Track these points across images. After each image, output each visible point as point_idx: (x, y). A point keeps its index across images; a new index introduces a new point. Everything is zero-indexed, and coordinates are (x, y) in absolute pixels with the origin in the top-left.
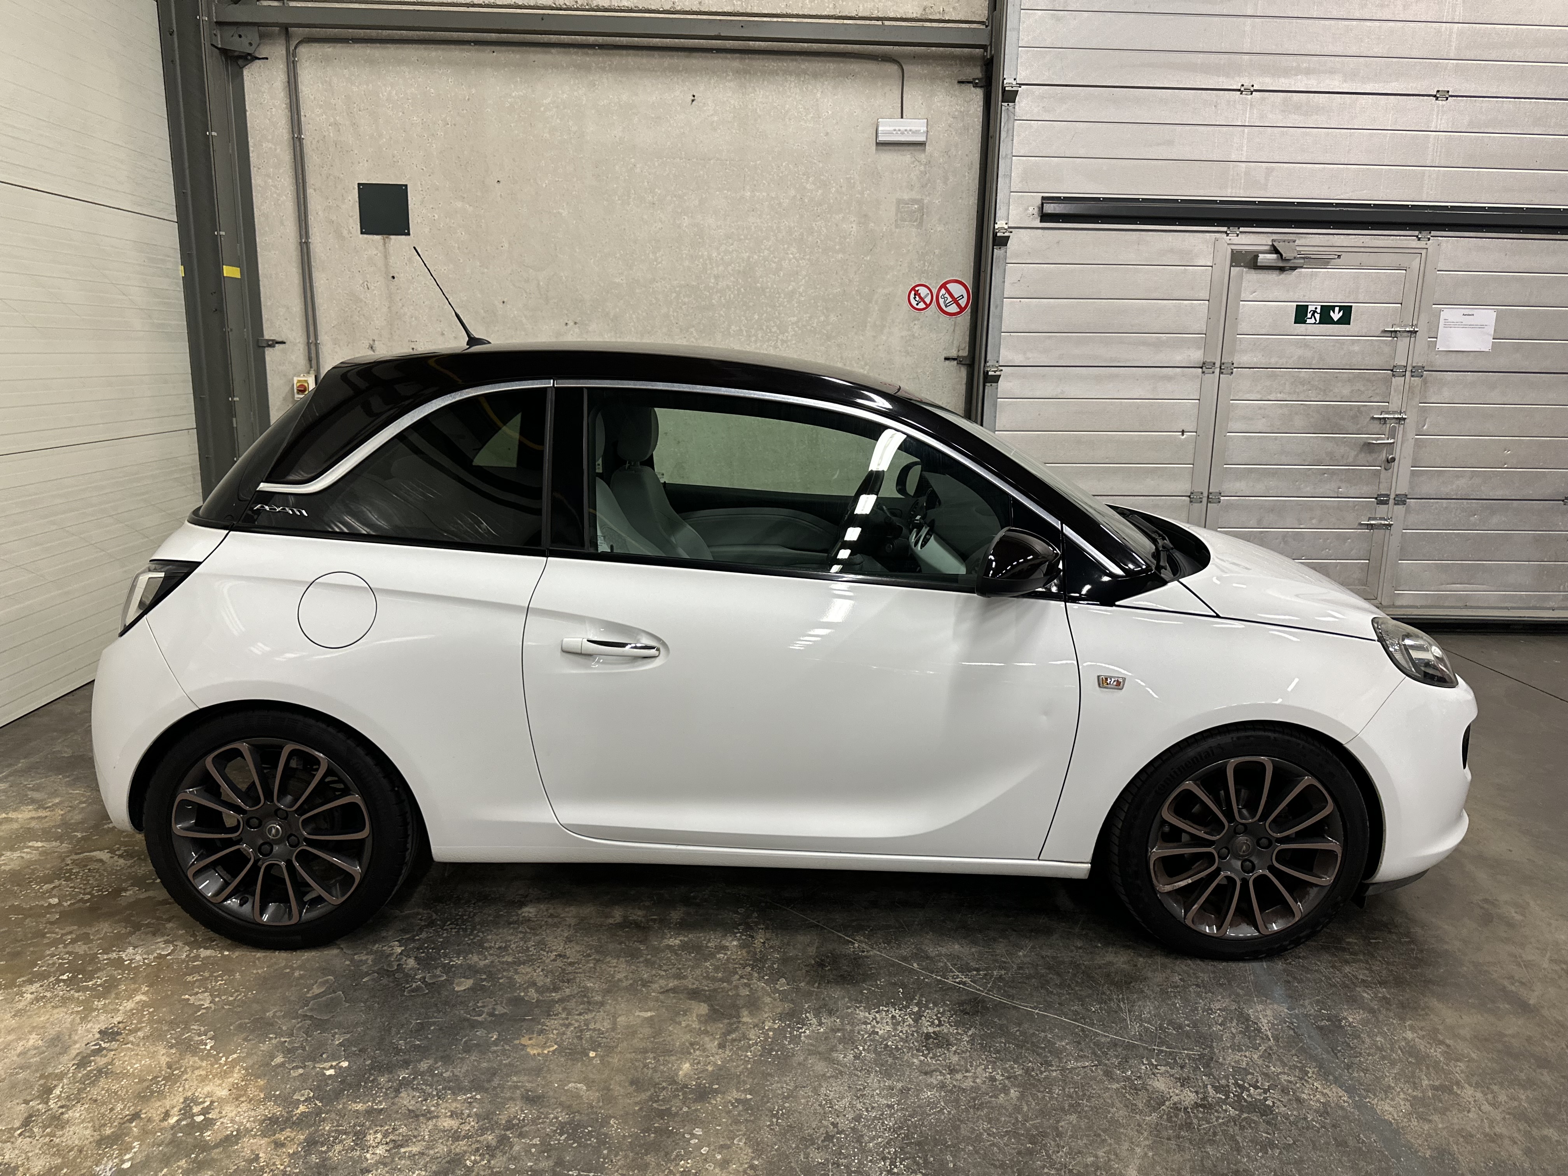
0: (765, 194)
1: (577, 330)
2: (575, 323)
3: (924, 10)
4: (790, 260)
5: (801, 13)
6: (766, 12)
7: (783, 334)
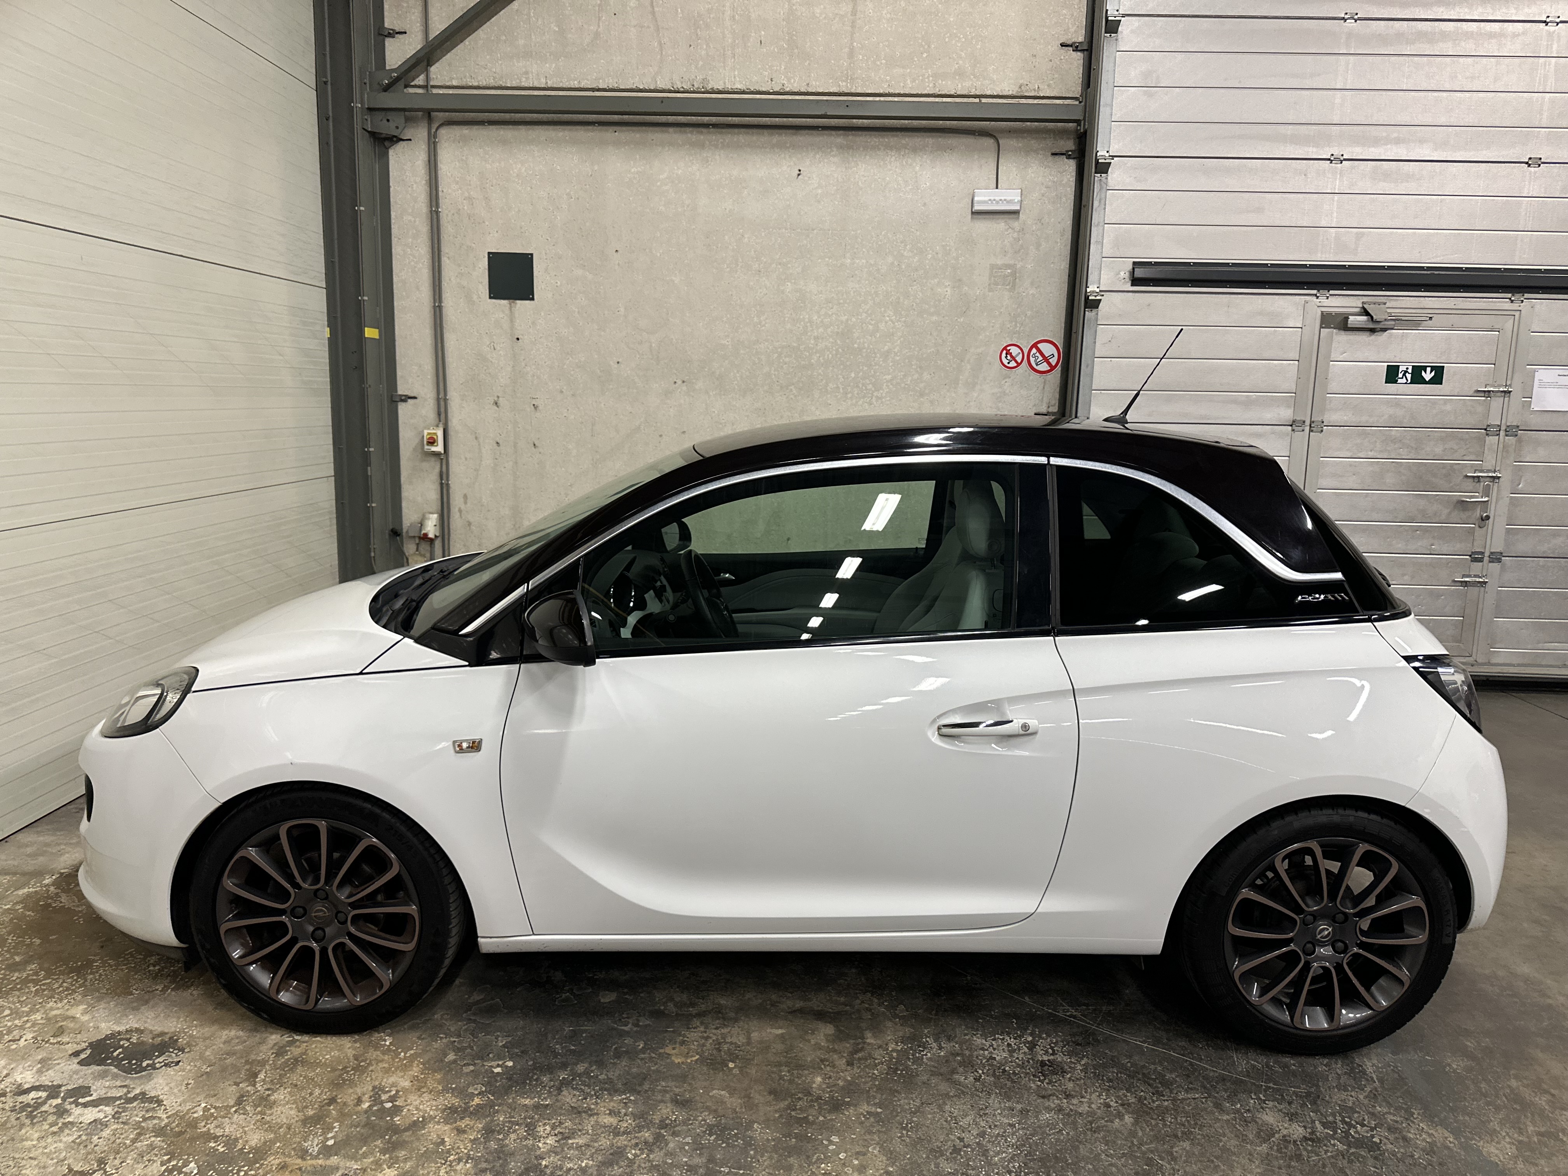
0: (864, 261)
1: (684, 388)
2: (684, 382)
3: (1020, 87)
4: (886, 322)
5: (902, 92)
6: (870, 92)
7: (878, 391)
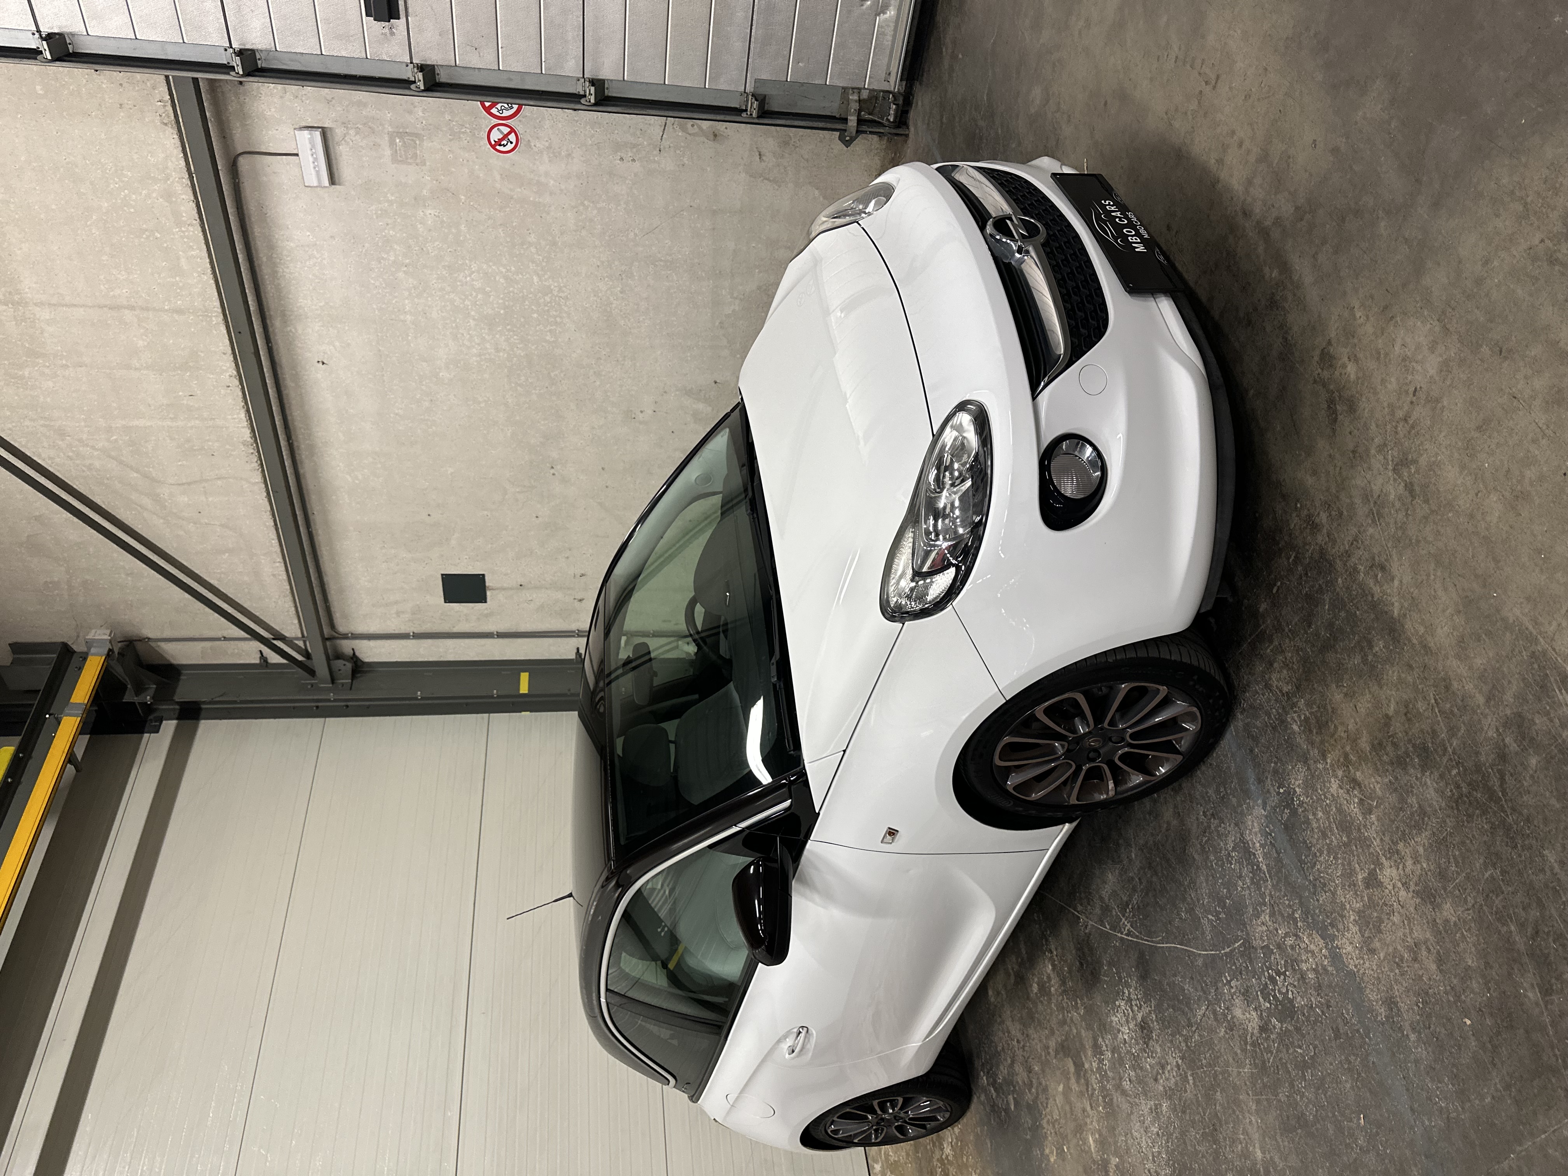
0: (407, 301)
4: (473, 280)
6: (216, 294)
7: (552, 290)
